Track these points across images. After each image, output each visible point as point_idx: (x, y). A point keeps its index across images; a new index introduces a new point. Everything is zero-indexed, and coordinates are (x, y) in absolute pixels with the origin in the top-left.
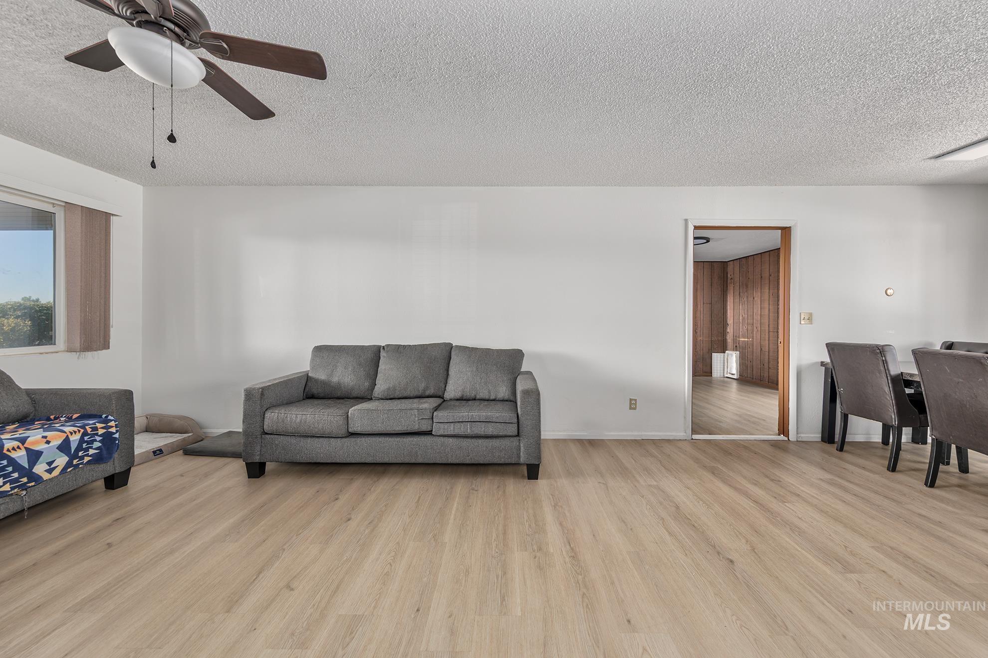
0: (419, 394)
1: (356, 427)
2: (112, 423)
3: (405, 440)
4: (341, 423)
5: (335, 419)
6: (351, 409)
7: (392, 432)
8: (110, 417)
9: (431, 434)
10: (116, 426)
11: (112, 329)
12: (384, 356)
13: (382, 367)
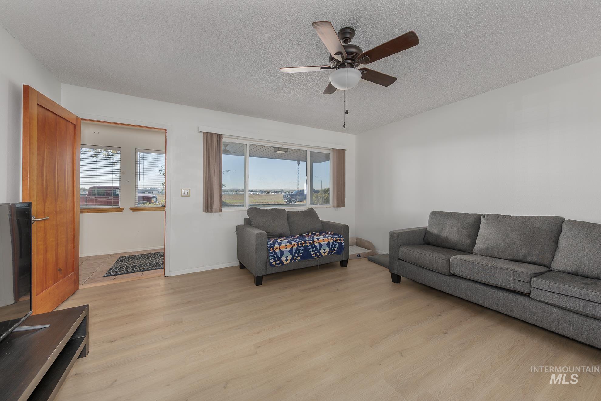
0: (519, 258)
1: (456, 270)
2: (342, 239)
3: (499, 293)
4: (445, 265)
5: (440, 261)
6: (452, 257)
7: (486, 283)
8: (341, 236)
9: (529, 296)
10: (343, 240)
11: (345, 199)
12: (484, 223)
13: (482, 230)
